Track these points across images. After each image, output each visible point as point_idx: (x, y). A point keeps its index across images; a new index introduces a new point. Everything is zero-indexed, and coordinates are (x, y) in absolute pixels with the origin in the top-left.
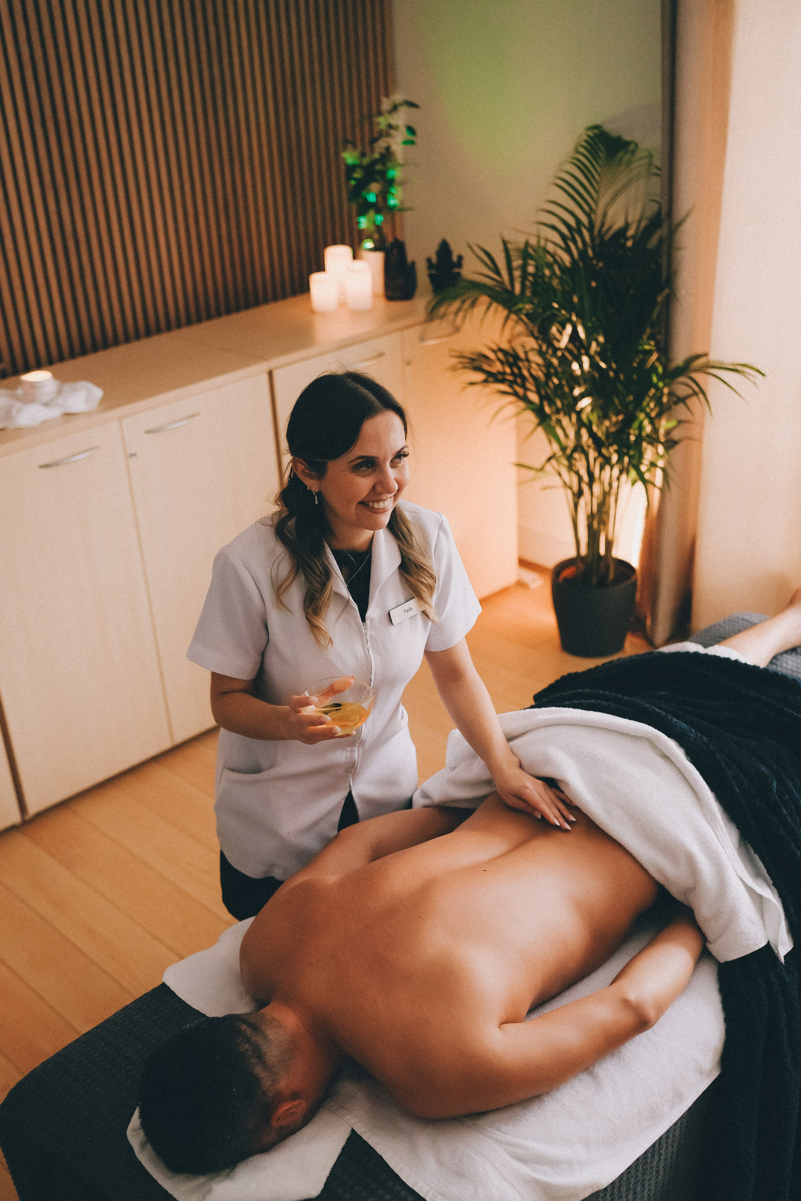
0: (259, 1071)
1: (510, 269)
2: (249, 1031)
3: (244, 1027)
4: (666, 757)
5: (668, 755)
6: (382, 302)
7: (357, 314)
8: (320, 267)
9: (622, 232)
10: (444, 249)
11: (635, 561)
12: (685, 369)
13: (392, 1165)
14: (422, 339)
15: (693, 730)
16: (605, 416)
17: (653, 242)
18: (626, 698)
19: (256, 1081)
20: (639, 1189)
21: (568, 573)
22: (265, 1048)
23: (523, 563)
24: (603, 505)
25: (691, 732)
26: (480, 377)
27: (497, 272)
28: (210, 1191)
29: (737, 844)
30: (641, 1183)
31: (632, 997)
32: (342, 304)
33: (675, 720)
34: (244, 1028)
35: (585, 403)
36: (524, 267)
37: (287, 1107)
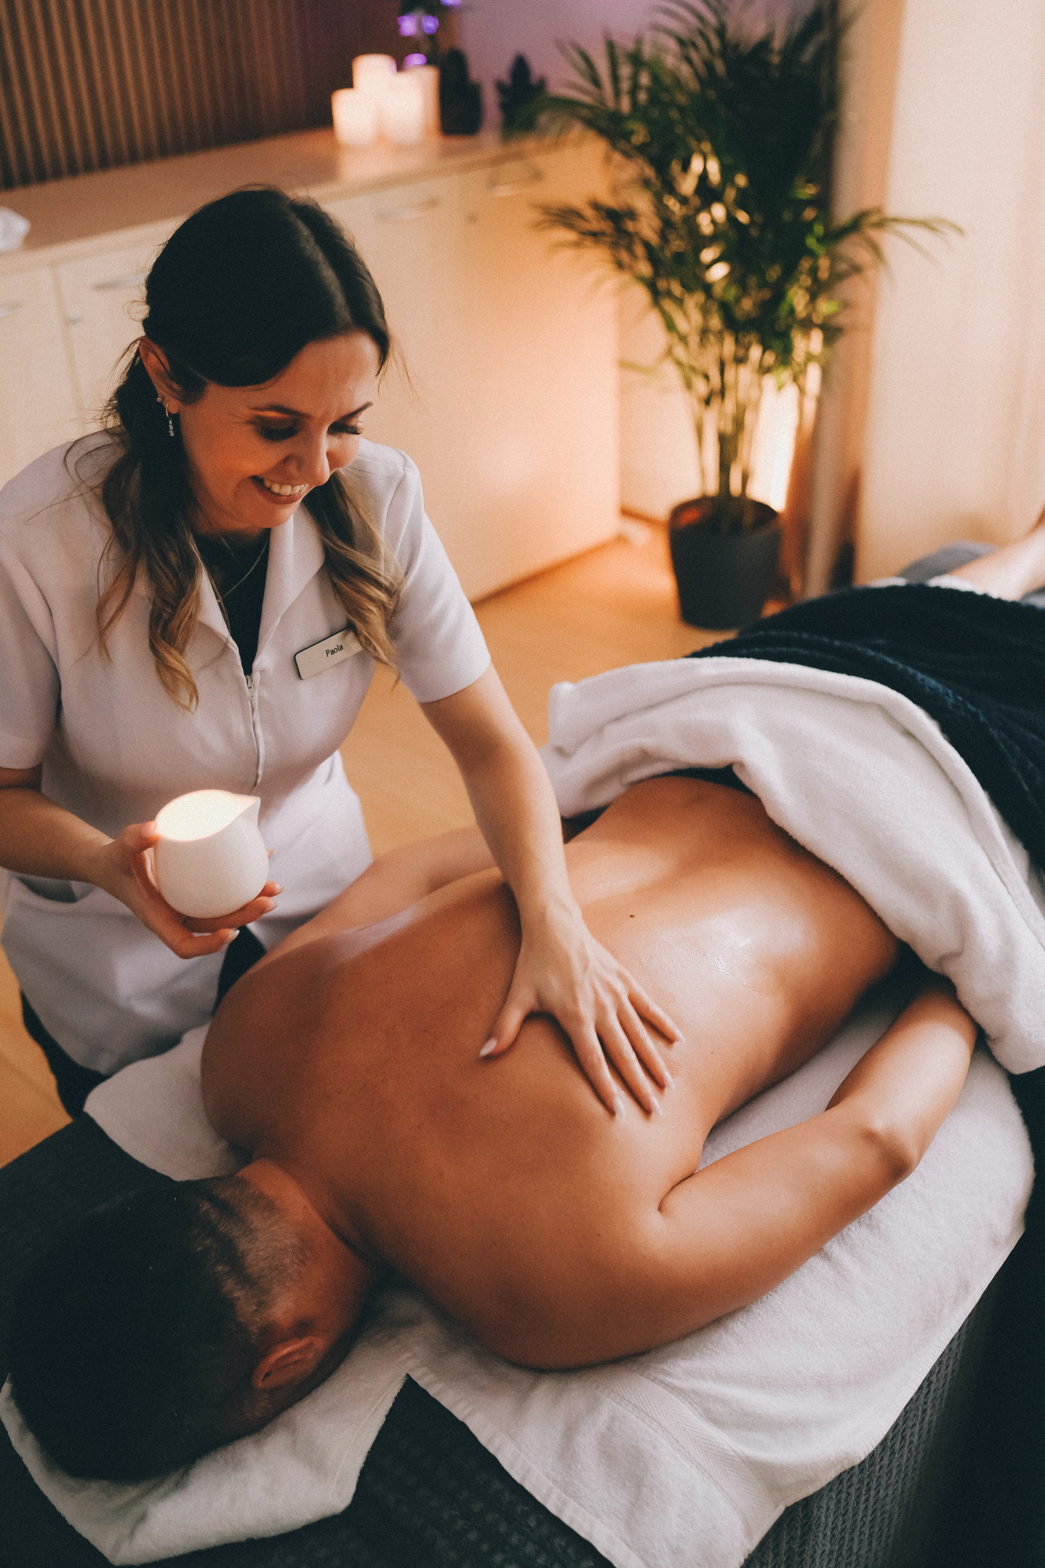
0: (232, 1289)
1: (615, 78)
2: (214, 1215)
3: (205, 1206)
4: (909, 735)
5: (913, 730)
6: (436, 140)
7: (400, 149)
8: (347, 82)
9: (764, 45)
10: (521, 66)
11: (777, 501)
12: (856, 225)
13: (483, 1439)
14: (493, 183)
15: (950, 691)
16: (744, 289)
17: (808, 54)
18: (837, 643)
19: (228, 1306)
20: (897, 1446)
21: (691, 516)
22: (243, 1245)
23: (627, 513)
24: (739, 423)
25: (947, 694)
26: (570, 236)
27: (596, 81)
28: (143, 1518)
29: (1026, 874)
30: (902, 1434)
31: (879, 1125)
32: (381, 138)
33: (920, 676)
34: (204, 1208)
35: (719, 272)
36: (634, 78)
37: (285, 1351)
